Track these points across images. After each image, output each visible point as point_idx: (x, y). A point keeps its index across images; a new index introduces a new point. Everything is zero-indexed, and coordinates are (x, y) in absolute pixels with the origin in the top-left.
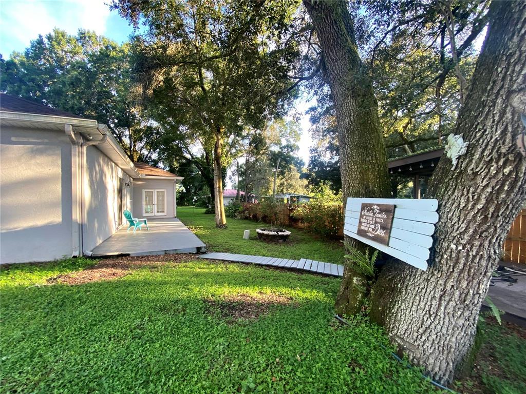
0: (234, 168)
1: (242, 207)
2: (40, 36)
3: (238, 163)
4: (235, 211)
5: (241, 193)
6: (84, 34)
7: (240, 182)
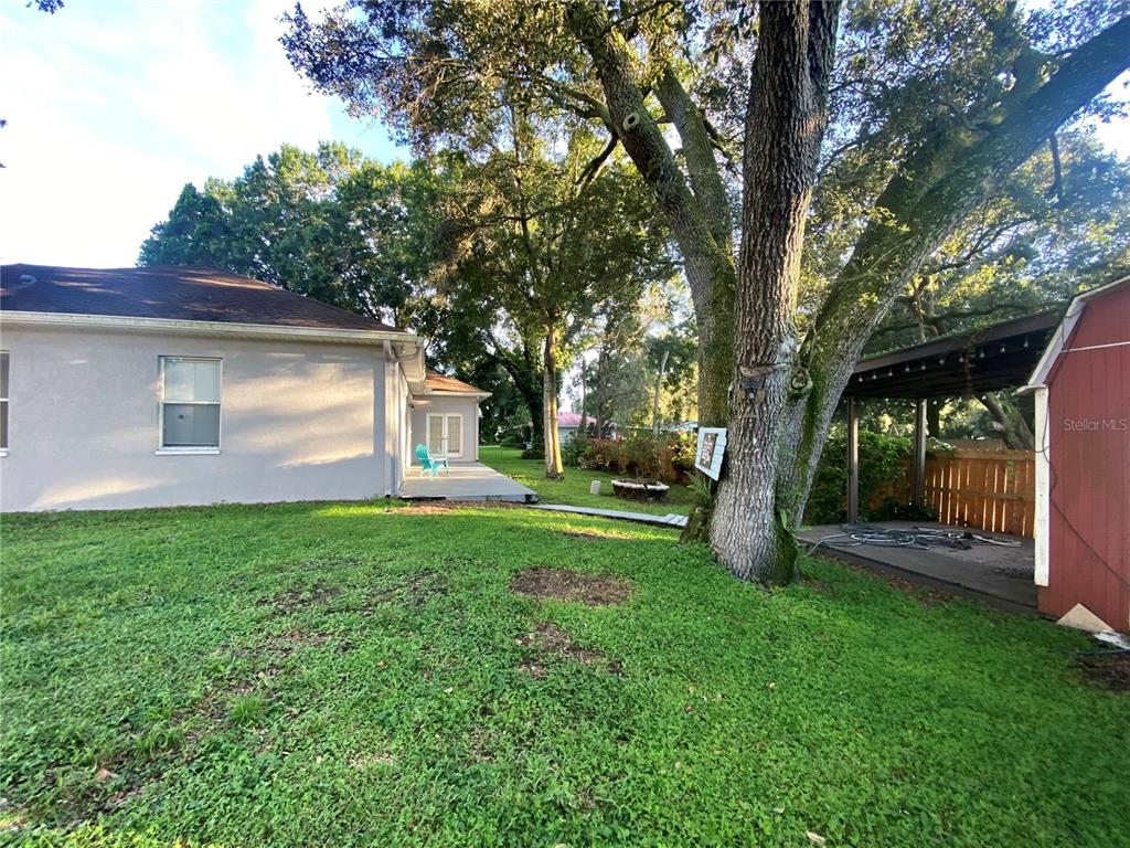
0: (576, 371)
1: (590, 447)
2: (259, 157)
3: (584, 362)
4: (578, 455)
5: (591, 420)
6: (327, 147)
7: (588, 398)
